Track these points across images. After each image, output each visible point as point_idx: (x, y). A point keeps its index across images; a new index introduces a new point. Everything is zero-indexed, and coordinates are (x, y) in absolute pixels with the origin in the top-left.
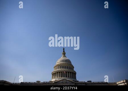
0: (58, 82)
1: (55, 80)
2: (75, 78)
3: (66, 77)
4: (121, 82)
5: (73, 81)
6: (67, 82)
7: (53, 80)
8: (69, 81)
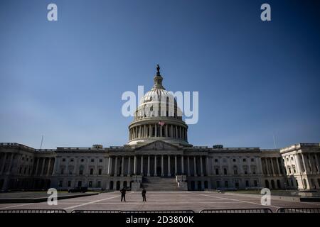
0: (143, 146)
1: (138, 143)
2: (185, 138)
3: (164, 135)
4: (290, 149)
5: (180, 145)
6: (166, 146)
7: (133, 143)
8: (171, 145)
